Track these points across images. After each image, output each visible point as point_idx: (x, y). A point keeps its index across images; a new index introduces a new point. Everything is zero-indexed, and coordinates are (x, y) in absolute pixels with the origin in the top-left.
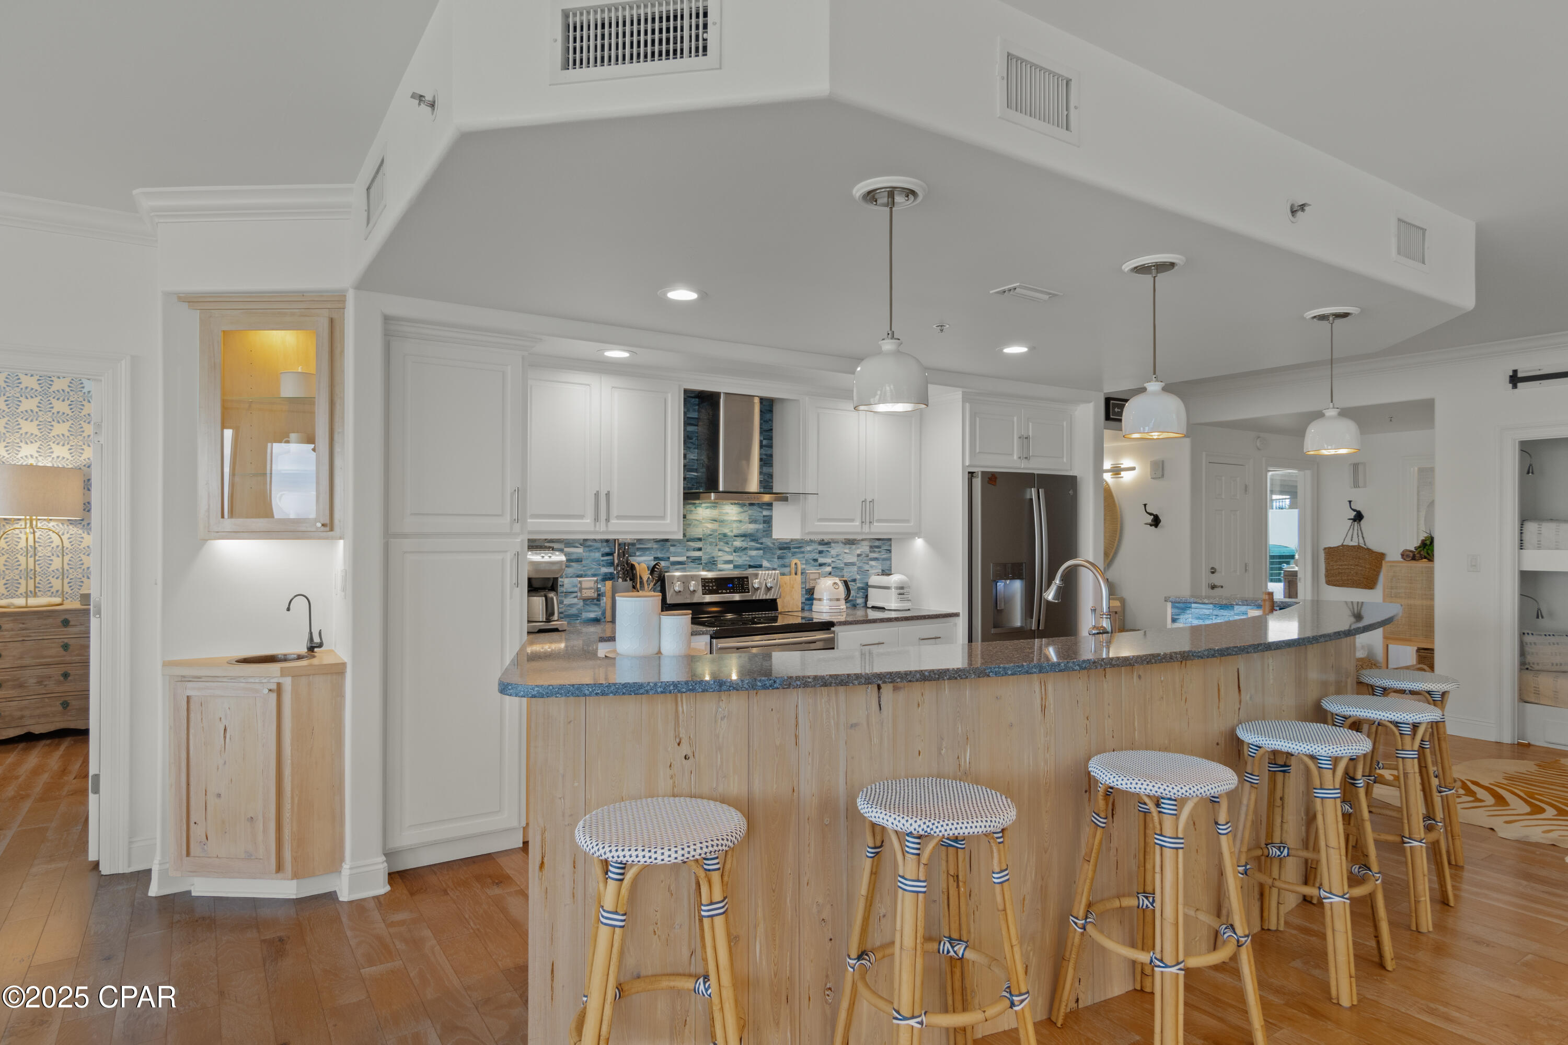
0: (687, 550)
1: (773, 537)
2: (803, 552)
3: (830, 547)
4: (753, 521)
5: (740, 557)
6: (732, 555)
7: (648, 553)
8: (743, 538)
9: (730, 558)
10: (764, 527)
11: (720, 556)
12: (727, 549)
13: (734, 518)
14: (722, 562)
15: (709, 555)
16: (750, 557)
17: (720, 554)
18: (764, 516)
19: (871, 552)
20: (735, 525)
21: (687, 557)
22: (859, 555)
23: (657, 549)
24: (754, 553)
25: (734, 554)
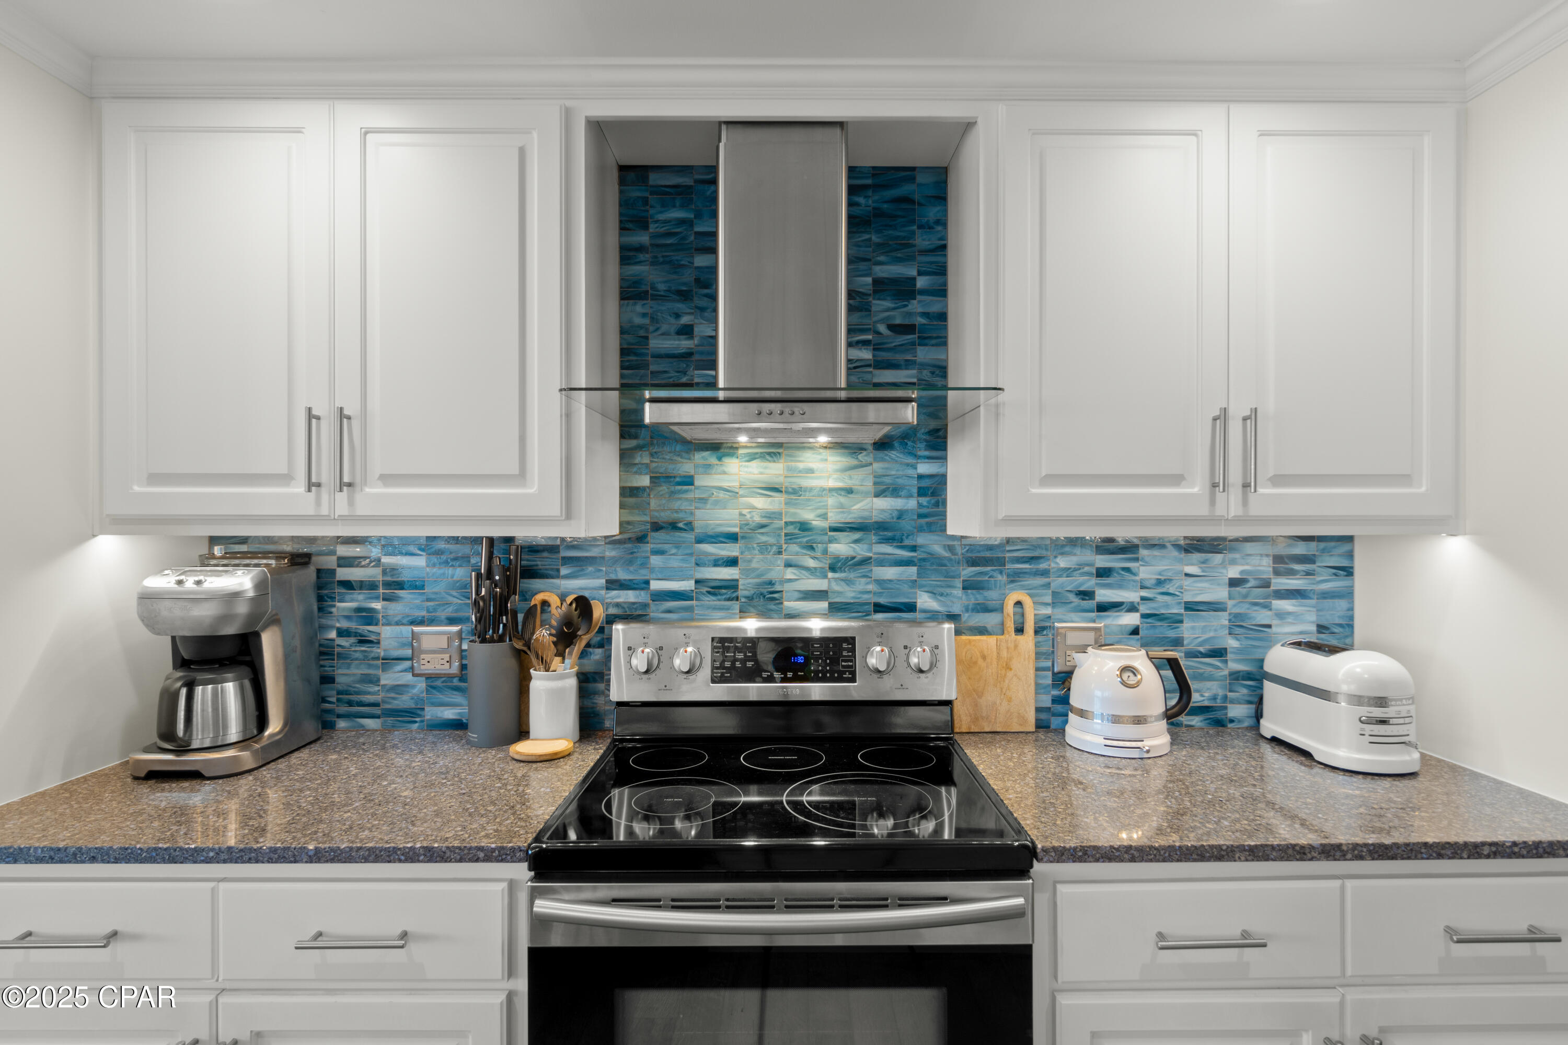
0: (697, 564)
1: (950, 532)
2: (1045, 573)
3: (1137, 560)
4: (886, 490)
5: (848, 582)
6: (826, 577)
7: (590, 569)
8: (857, 535)
9: (819, 584)
10: (920, 505)
11: (790, 580)
12: (811, 563)
13: (832, 483)
14: (797, 595)
15: (759, 576)
16: (879, 582)
17: (790, 574)
18: (920, 477)
19: (1277, 573)
20: (831, 501)
21: (697, 582)
22: (1234, 583)
23: (615, 561)
24: (890, 573)
25: (830, 575)
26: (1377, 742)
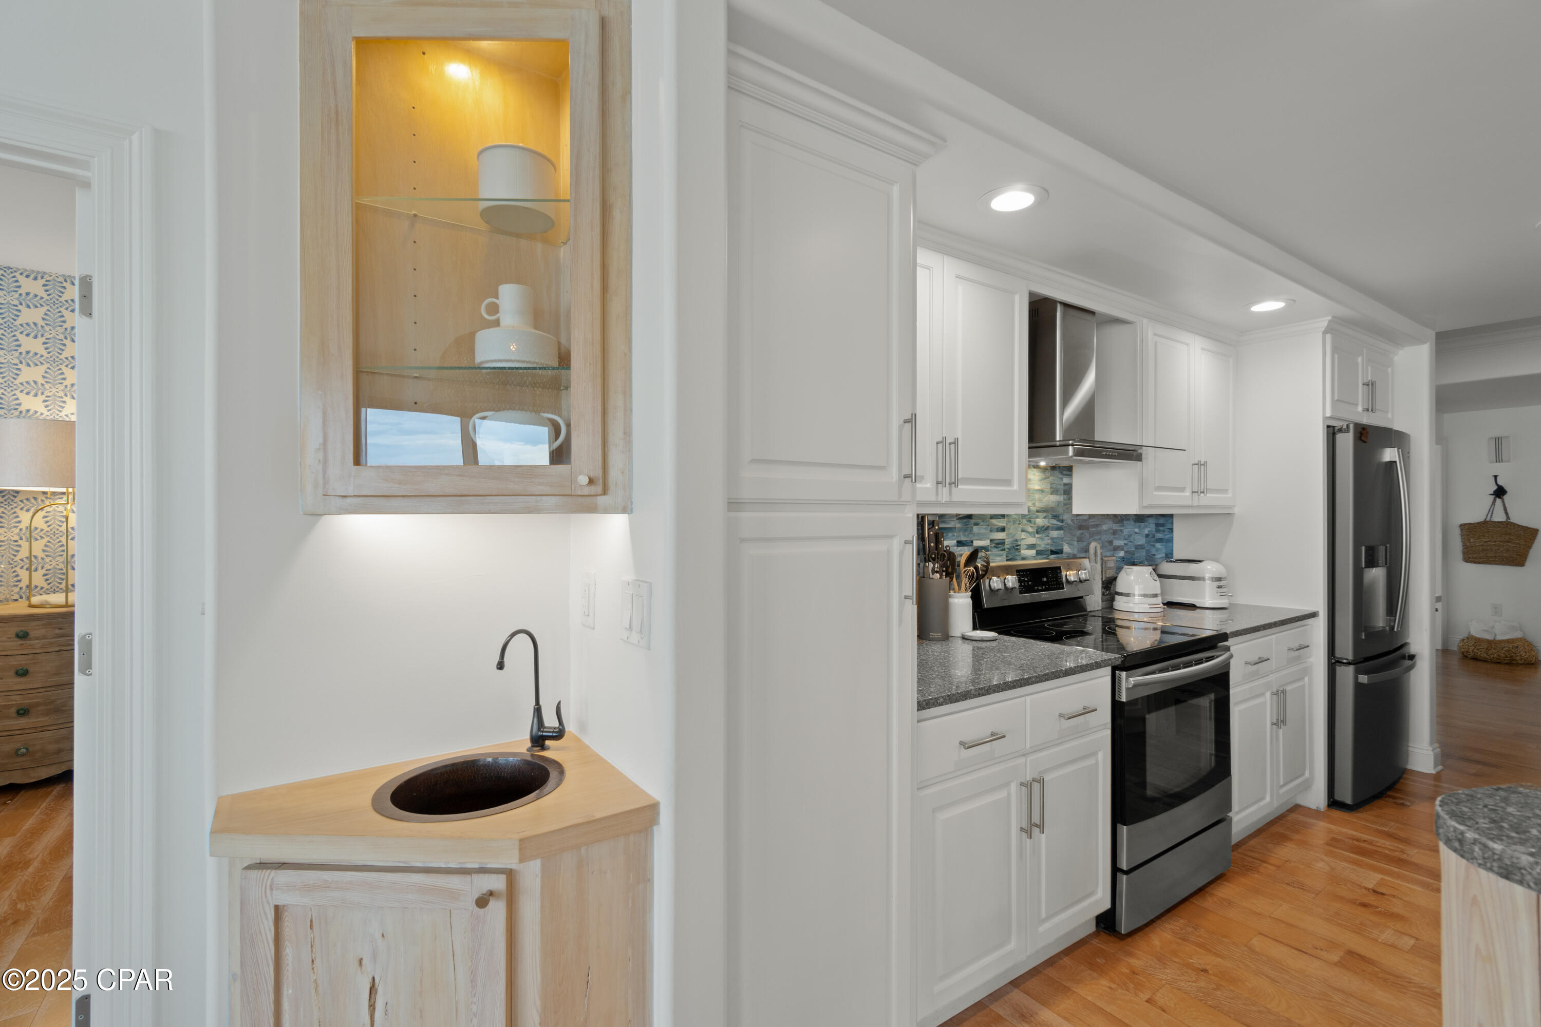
0: (991, 531)
1: (1073, 513)
2: (1099, 533)
3: (1123, 526)
4: (1054, 492)
5: (1042, 539)
6: (1035, 537)
7: (950, 534)
8: (1045, 515)
10: (1064, 500)
11: (1023, 539)
12: (1030, 530)
13: (1037, 487)
14: (1025, 547)
15: (1013, 537)
16: (1052, 539)
17: (1023, 535)
18: (1065, 484)
19: (1157, 531)
20: (1037, 496)
21: (991, 541)
22: (1147, 536)
23: (960, 529)
24: (1055, 534)
25: (1037, 535)
26: (1222, 595)
